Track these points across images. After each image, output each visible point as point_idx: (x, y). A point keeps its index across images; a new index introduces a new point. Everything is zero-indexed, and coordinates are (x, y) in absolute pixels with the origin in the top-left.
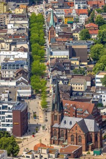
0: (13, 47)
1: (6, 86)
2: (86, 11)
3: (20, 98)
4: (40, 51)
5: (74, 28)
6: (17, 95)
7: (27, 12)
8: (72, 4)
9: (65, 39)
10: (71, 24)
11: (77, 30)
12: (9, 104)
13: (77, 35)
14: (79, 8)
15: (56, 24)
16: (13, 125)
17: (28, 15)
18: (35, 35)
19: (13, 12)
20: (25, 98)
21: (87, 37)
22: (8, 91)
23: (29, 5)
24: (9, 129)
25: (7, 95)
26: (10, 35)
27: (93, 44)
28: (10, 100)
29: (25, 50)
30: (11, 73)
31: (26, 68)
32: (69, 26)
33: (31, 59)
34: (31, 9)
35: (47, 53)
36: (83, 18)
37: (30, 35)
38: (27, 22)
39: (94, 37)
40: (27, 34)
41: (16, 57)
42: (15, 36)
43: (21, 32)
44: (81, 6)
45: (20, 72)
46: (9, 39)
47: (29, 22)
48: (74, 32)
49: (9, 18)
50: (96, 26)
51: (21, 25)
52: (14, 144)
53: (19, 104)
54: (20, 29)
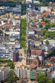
0: (15, 30)
1: (11, 44)
2: (41, 17)
3: (16, 49)
4: (24, 32)
5: (37, 23)
6: (15, 47)
7: (20, 17)
8: (36, 15)
9: (33, 27)
10: (36, 22)
11: (38, 24)
12: (12, 50)
13: (38, 26)
14: (39, 16)
15: (30, 22)
16: (13, 58)
17: (20, 19)
18: (23, 26)
19: (15, 17)
20: (18, 48)
21: (41, 26)
22: (12, 46)
23: (21, 15)
24: (12, 59)
25: (11, 47)
26: (14, 26)
27: (43, 29)
28: (12, 49)
29: (19, 31)
30: (13, 40)
31: (19, 38)
32: (35, 23)
33: (21, 34)
34: (22, 17)
35: (27, 32)
36: (40, 20)
37: (21, 26)
38: (20, 21)
39: (44, 26)
40: (20, 26)
41: (15, 34)
42: (16, 26)
43: (18, 25)
44: (40, 15)
45: (17, 39)
46: (13, 27)
47: (21, 21)
48: (37, 25)
49: (14, 20)
50: (45, 23)
51: (18, 22)
52: (13, 65)
53: (15, 50)
54: (17, 24)
